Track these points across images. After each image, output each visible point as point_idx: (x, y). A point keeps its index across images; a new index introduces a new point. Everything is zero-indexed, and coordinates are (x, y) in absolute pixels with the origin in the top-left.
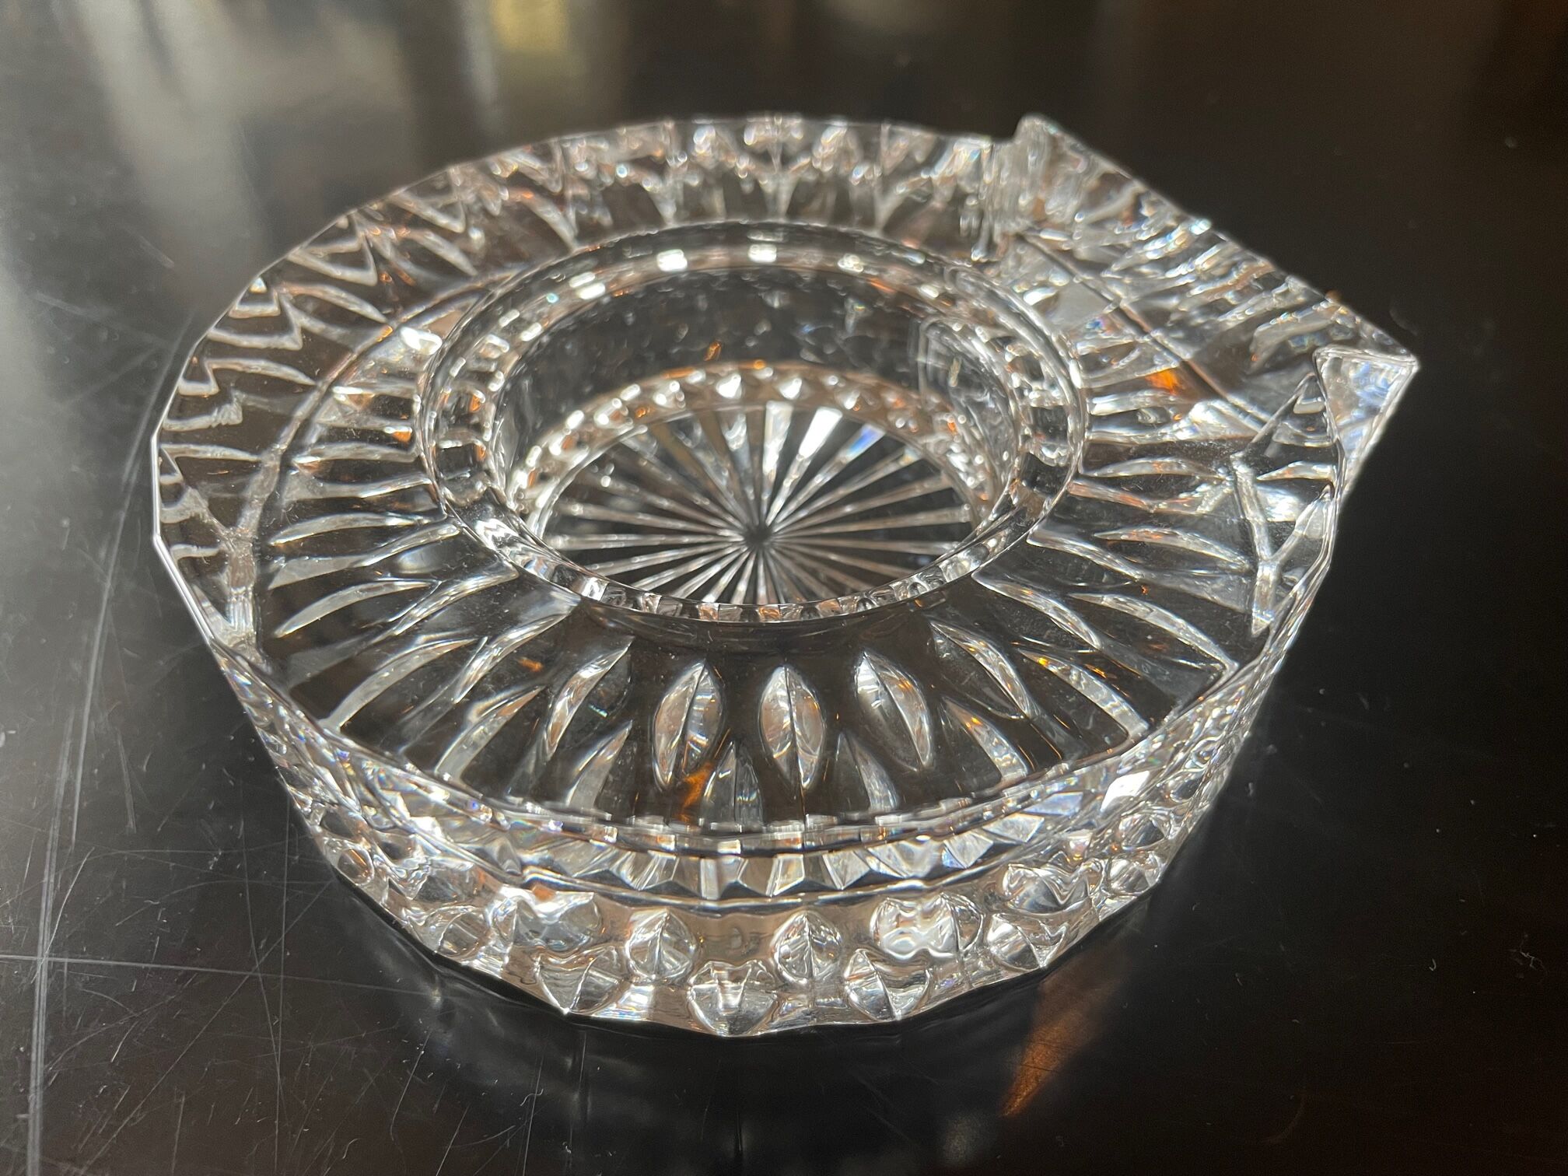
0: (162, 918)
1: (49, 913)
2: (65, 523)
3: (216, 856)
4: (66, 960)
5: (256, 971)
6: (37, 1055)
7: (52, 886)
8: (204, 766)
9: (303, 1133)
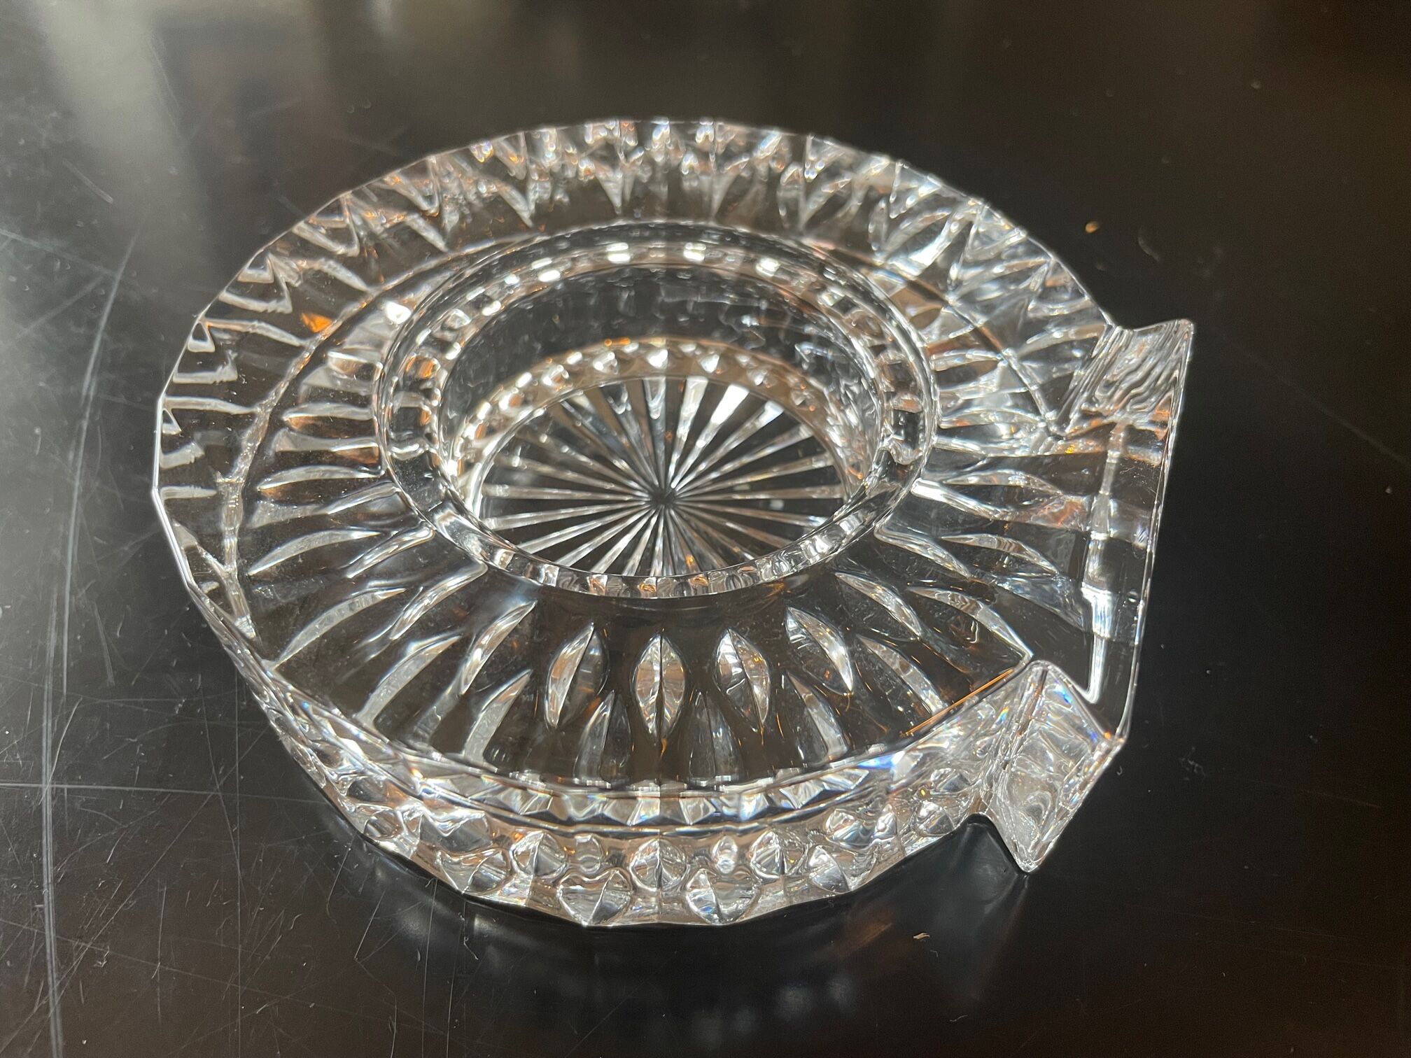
0: (140, 751)
1: (49, 750)
2: (37, 431)
3: (181, 702)
4: (66, 786)
5: (217, 791)
6: (47, 859)
7: (50, 729)
8: (166, 632)
9: (259, 911)
